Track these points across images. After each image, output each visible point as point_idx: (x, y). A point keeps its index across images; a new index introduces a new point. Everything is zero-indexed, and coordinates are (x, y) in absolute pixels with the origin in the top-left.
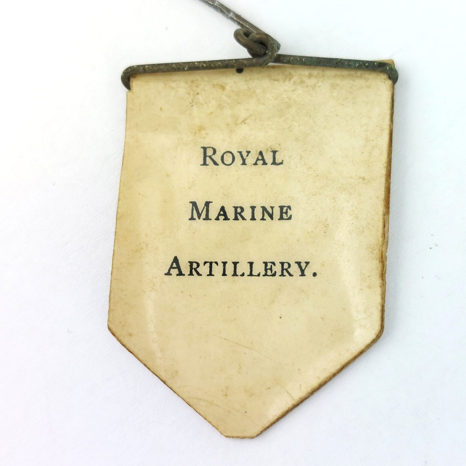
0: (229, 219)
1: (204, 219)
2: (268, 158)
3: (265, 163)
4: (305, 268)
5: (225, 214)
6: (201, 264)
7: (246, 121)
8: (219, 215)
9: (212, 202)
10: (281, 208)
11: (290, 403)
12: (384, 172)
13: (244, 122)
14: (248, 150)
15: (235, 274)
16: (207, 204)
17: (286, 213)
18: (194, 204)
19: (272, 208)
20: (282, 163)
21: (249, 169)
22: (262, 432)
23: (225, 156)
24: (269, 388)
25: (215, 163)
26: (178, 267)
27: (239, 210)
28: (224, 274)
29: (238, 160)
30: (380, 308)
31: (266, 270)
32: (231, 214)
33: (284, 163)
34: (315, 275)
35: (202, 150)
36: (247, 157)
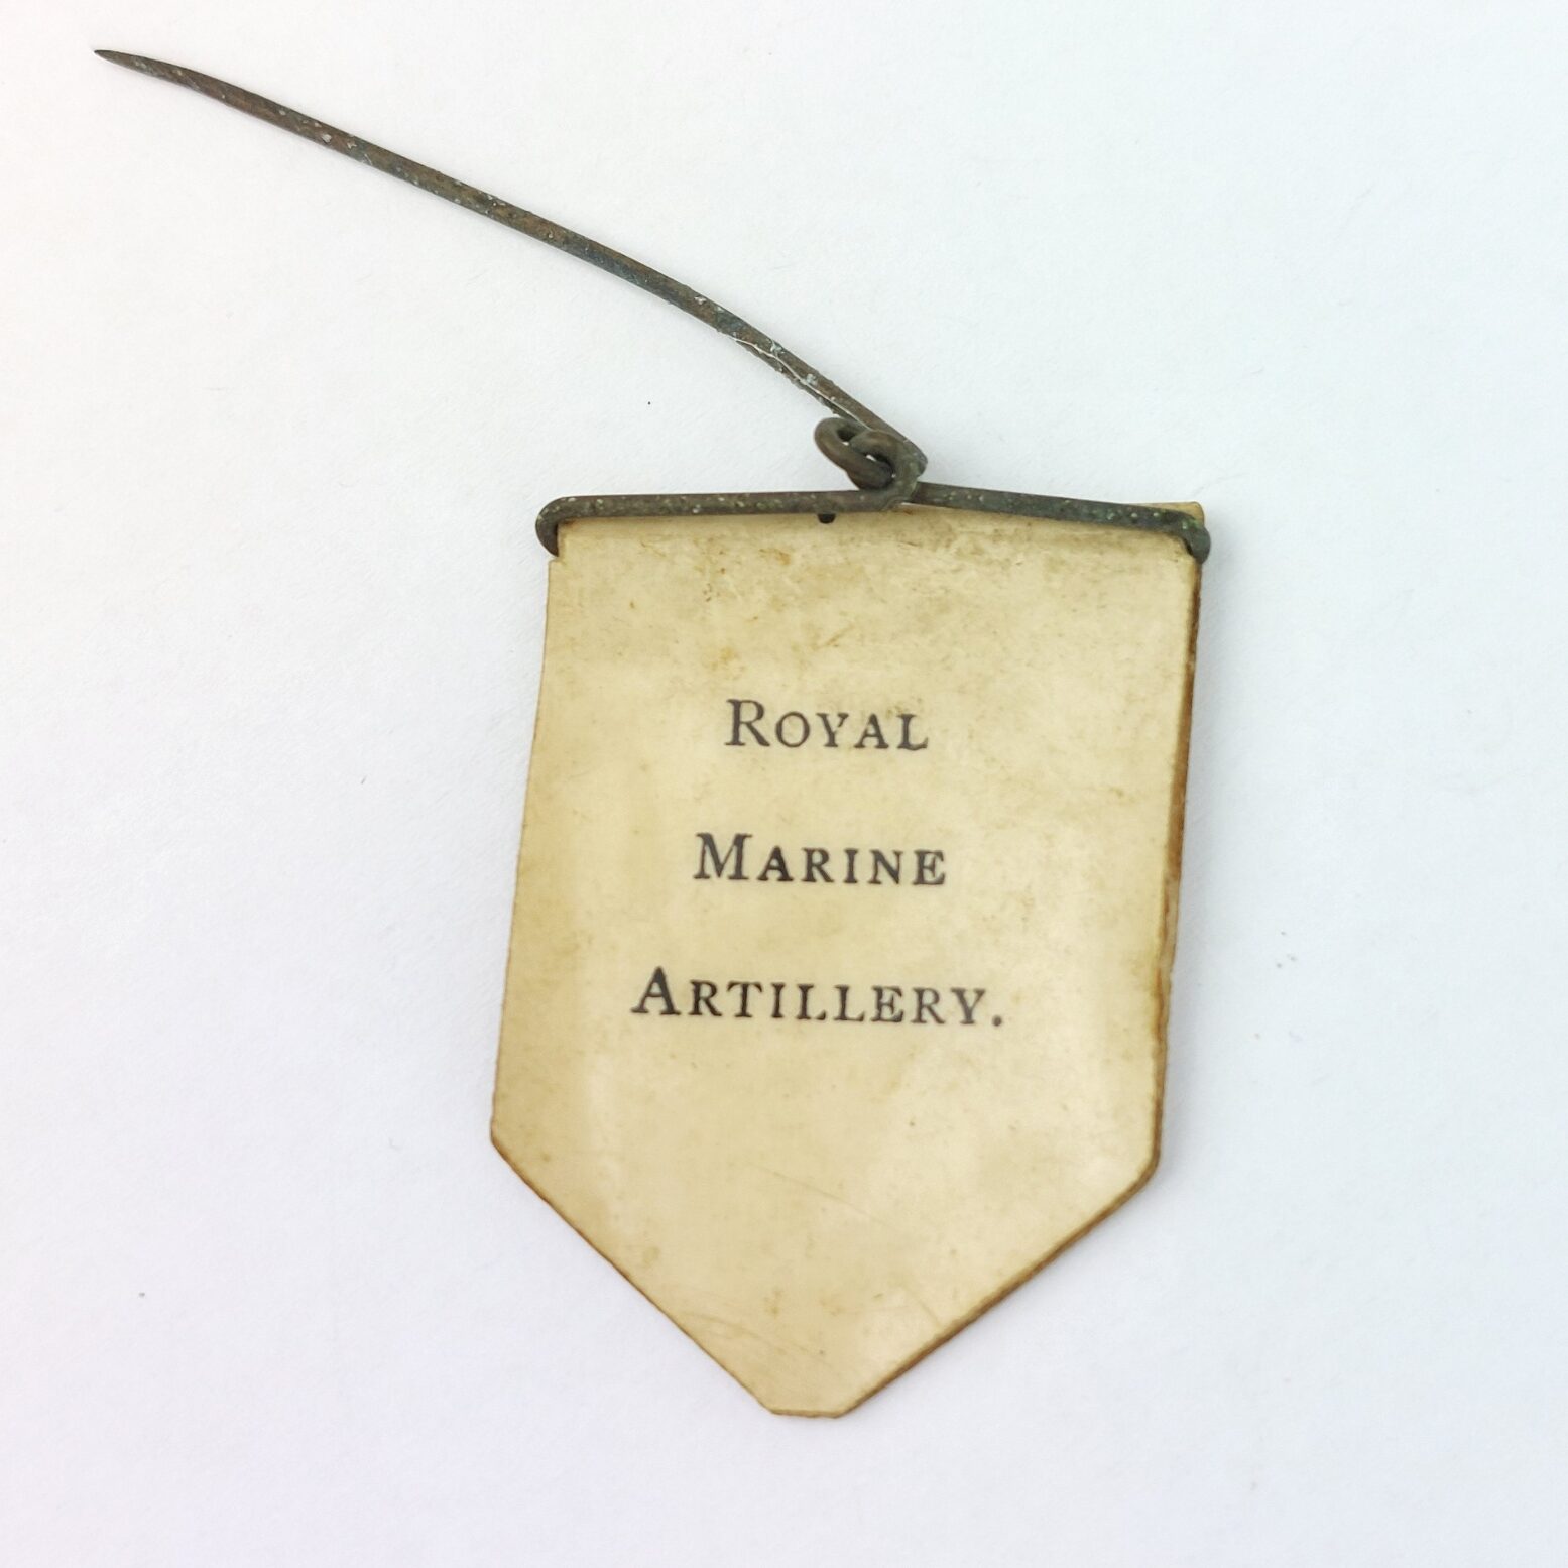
0: (791, 880)
1: (732, 878)
2: (892, 731)
3: (882, 745)
4: (975, 1006)
5: (782, 868)
6: (722, 987)
7: (840, 641)
8: (769, 867)
9: (750, 836)
10: (921, 855)
11: (929, 1334)
12: (1167, 778)
13: (833, 642)
14: (844, 710)
15: (803, 1015)
16: (739, 841)
17: (932, 868)
18: (707, 840)
19: (898, 854)
20: (923, 746)
21: (845, 758)
22: (859, 1403)
23: (786, 723)
24: (880, 1295)
25: (762, 741)
26: (665, 995)
27: (817, 858)
28: (777, 1015)
29: (819, 735)
30: (1150, 1107)
31: (880, 1006)
32: (796, 866)
33: (930, 745)
34: (998, 1022)
35: (730, 708)
36: (840, 729)
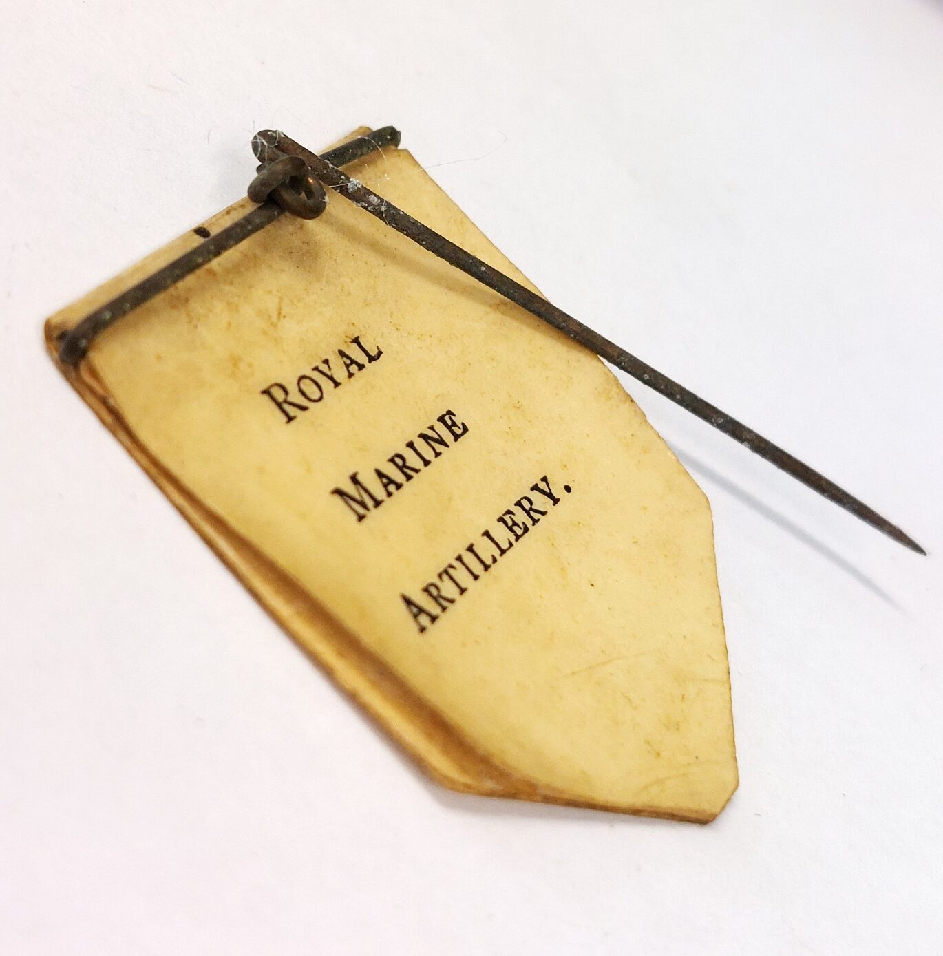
0: (402, 484)
1: (376, 507)
2: (357, 354)
3: (360, 367)
4: (549, 489)
5: (390, 481)
6: (437, 581)
7: (283, 313)
8: (385, 485)
9: (357, 473)
10: (441, 419)
13: (280, 315)
14: (324, 358)
15: (486, 566)
16: (354, 479)
17: (454, 424)
18: (339, 492)
19: (432, 428)
20: (380, 353)
21: (351, 389)
23: (302, 386)
24: (683, 697)
26: (421, 610)
27: (399, 462)
28: (476, 577)
29: (325, 382)
31: (511, 529)
32: (395, 474)
33: (382, 350)
34: (568, 489)
35: (266, 397)
36: (332, 371)
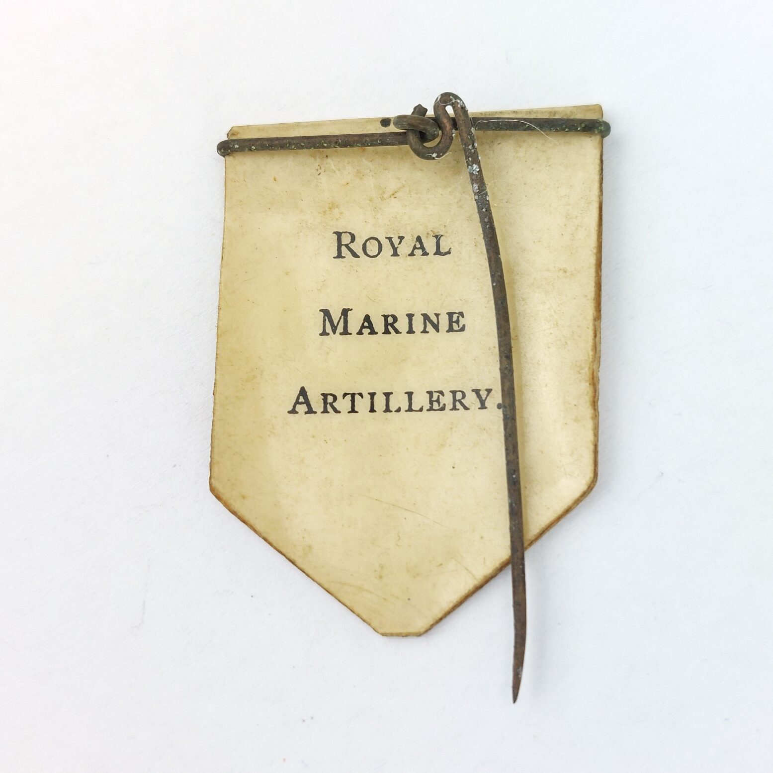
0: (376, 333)
1: (341, 334)
2: (430, 246)
3: (425, 254)
4: (486, 398)
5: (371, 326)
6: (340, 397)
7: (397, 195)
8: (363, 327)
9: (352, 310)
10: (450, 315)
11: (470, 584)
12: (593, 260)
13: (393, 195)
14: (401, 235)
15: (387, 410)
16: (345, 312)
17: (457, 322)
18: (326, 313)
19: (437, 315)
20: (449, 253)
21: (403, 262)
22: (432, 626)
23: (368, 243)
24: (441, 565)
25: (355, 255)
26: (307, 402)
27: (390, 320)
28: (372, 410)
29: (387, 249)
30: (592, 447)
31: (431, 402)
32: (379, 326)
33: (452, 252)
34: (500, 406)
35: (335, 237)
36: (399, 246)
